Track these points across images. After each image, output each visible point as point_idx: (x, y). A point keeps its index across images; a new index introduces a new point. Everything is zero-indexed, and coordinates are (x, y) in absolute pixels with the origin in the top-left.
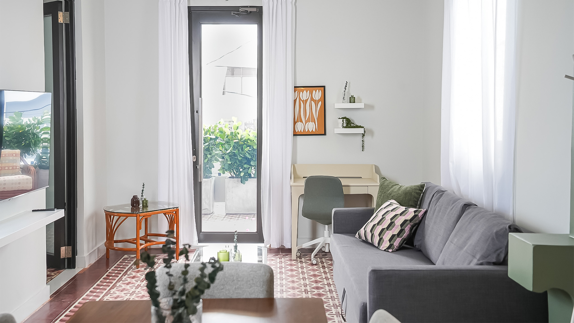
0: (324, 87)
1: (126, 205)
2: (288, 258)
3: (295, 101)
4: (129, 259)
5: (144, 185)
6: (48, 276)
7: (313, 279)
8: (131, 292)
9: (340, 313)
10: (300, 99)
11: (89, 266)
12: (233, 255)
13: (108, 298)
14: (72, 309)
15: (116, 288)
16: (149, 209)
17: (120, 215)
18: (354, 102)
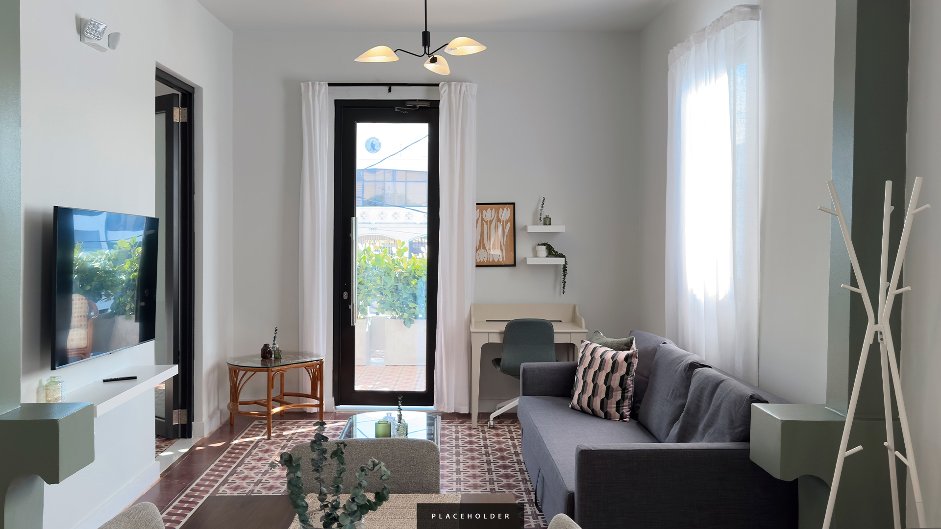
0: (514, 204)
1: (255, 356)
2: (466, 425)
3: (477, 221)
4: (260, 426)
5: (276, 330)
6: (157, 447)
7: (499, 454)
8: (263, 471)
9: (534, 501)
10: (483, 220)
11: (209, 436)
12: (396, 427)
13: (234, 478)
14: (188, 493)
15: (243, 465)
16: (283, 361)
17: (247, 369)
18: (550, 224)
